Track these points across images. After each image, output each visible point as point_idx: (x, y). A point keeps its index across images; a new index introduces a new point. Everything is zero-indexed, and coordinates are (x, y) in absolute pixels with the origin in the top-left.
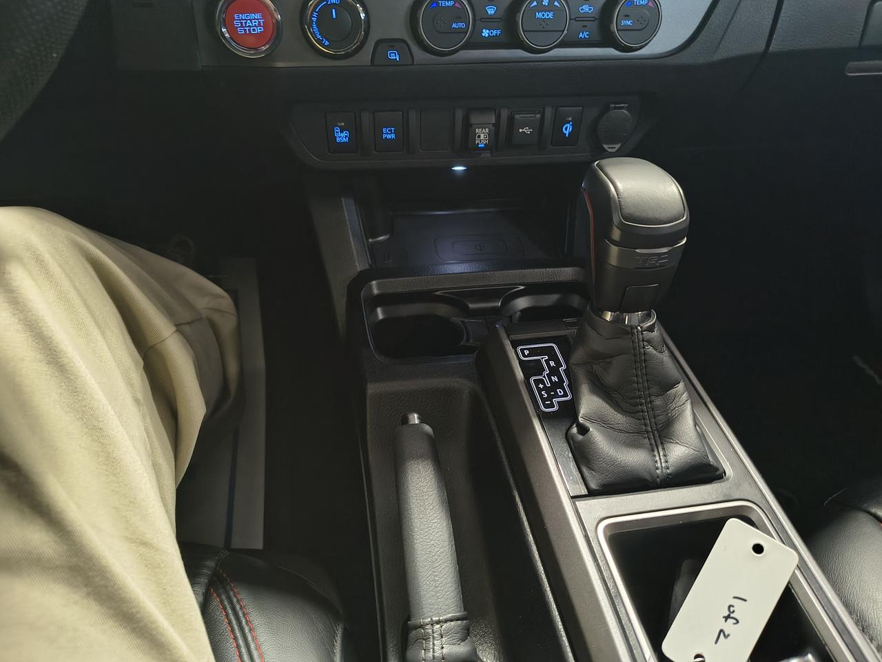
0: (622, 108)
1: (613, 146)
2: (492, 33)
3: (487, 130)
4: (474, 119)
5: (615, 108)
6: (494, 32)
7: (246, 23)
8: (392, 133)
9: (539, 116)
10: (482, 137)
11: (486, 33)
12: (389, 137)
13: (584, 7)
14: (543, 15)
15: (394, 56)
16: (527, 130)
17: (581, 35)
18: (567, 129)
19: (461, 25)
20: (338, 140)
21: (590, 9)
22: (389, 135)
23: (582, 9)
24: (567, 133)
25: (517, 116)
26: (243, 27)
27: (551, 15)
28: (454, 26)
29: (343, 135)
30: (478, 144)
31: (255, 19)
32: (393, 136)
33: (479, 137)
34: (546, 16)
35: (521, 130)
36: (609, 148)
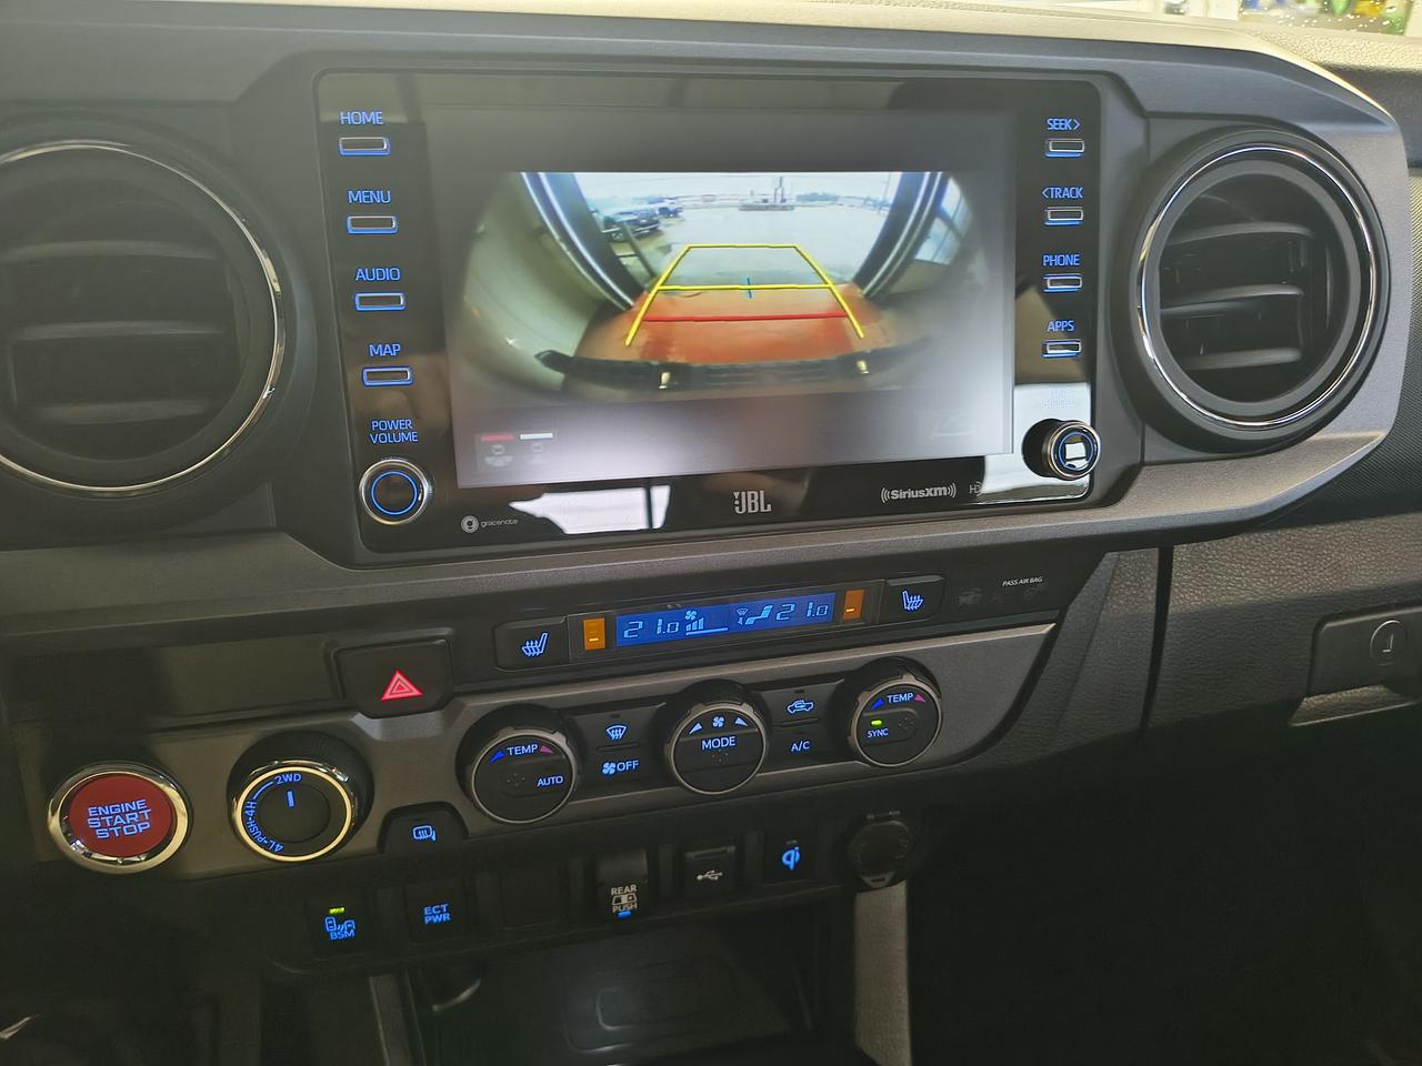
0: (890, 818)
1: (879, 877)
2: (621, 767)
3: (634, 888)
4: (607, 869)
5: (876, 820)
6: (627, 765)
7: (112, 821)
8: (442, 913)
9: (731, 849)
10: (624, 899)
11: (609, 768)
12: (436, 919)
13: (795, 704)
14: (716, 743)
15: (426, 833)
16: (712, 875)
17: (795, 747)
18: (791, 858)
19: (557, 780)
20: (333, 936)
21: (807, 707)
22: (436, 915)
23: (792, 709)
24: (791, 864)
25: (691, 855)
26: (108, 828)
27: (730, 741)
28: (541, 782)
29: (345, 926)
30: (618, 912)
31: (131, 811)
32: (446, 917)
33: (619, 900)
34: (721, 743)
35: (700, 877)
36: (873, 881)
